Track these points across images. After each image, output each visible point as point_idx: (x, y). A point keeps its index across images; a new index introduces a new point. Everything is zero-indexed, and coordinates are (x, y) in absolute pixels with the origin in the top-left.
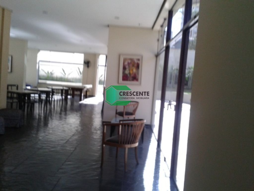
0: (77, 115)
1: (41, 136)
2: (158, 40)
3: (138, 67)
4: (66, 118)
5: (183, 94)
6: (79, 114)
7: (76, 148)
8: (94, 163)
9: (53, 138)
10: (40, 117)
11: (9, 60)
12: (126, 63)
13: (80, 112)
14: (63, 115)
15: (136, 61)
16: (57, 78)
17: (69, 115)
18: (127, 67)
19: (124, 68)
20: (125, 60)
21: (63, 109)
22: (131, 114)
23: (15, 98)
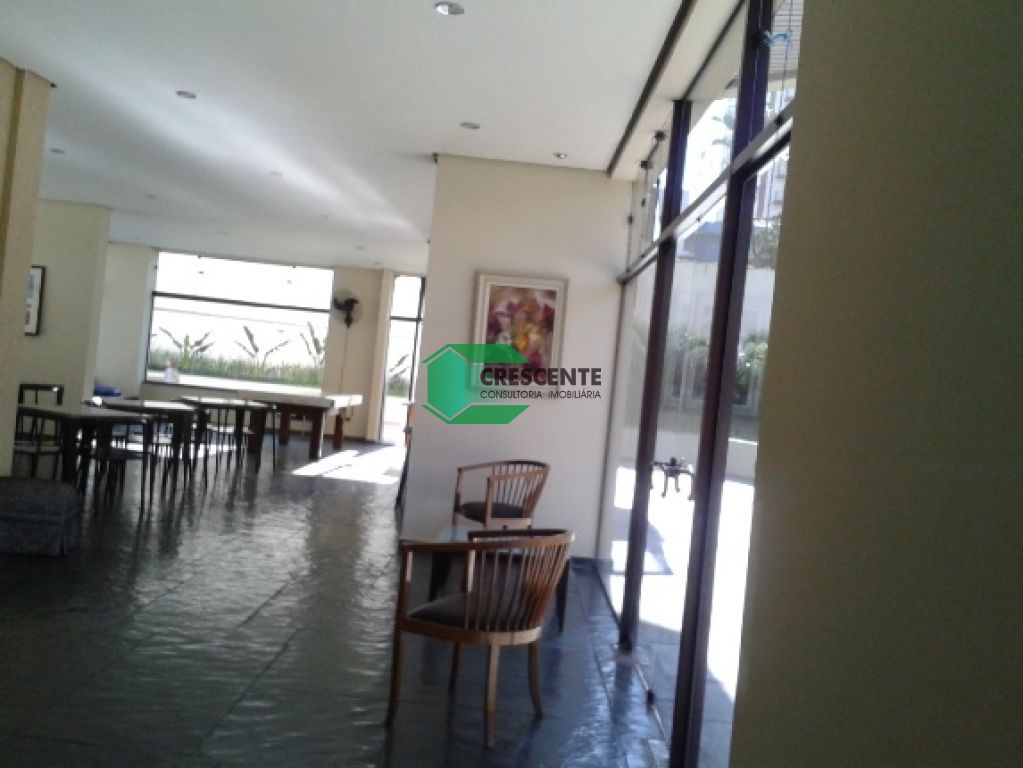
0: (295, 511)
1: (146, 594)
2: (631, 220)
3: (548, 322)
4: (249, 526)
5: (726, 443)
6: (303, 510)
7: (285, 647)
8: (358, 709)
9: (193, 600)
10: (145, 517)
11: (31, 286)
12: (501, 308)
13: (309, 503)
14: (240, 515)
15: (542, 301)
16: (221, 363)
17: (265, 511)
18: (505, 321)
19: (494, 328)
20: (497, 293)
21: (241, 489)
22: (518, 513)
23: (48, 438)
